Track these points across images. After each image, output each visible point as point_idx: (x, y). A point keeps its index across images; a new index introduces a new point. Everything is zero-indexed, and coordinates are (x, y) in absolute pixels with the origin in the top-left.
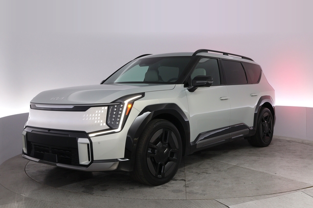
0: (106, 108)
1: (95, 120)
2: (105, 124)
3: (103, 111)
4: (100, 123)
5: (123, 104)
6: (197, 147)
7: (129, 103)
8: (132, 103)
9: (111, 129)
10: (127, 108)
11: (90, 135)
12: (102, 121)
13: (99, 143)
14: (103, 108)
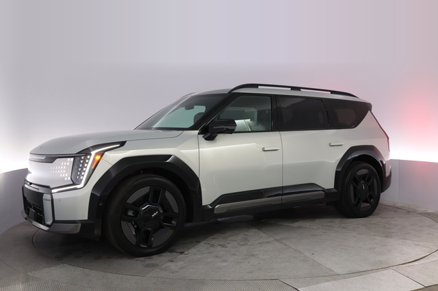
0: (72, 159)
1: (60, 173)
2: (69, 178)
3: (68, 164)
4: (65, 177)
5: (90, 155)
6: (215, 212)
7: (97, 154)
8: (102, 154)
9: (74, 184)
10: (94, 159)
11: (53, 191)
12: (67, 175)
13: (60, 200)
14: (69, 159)
